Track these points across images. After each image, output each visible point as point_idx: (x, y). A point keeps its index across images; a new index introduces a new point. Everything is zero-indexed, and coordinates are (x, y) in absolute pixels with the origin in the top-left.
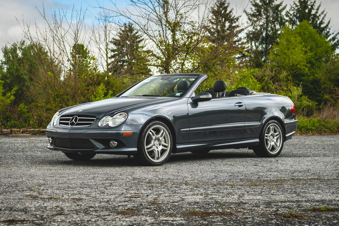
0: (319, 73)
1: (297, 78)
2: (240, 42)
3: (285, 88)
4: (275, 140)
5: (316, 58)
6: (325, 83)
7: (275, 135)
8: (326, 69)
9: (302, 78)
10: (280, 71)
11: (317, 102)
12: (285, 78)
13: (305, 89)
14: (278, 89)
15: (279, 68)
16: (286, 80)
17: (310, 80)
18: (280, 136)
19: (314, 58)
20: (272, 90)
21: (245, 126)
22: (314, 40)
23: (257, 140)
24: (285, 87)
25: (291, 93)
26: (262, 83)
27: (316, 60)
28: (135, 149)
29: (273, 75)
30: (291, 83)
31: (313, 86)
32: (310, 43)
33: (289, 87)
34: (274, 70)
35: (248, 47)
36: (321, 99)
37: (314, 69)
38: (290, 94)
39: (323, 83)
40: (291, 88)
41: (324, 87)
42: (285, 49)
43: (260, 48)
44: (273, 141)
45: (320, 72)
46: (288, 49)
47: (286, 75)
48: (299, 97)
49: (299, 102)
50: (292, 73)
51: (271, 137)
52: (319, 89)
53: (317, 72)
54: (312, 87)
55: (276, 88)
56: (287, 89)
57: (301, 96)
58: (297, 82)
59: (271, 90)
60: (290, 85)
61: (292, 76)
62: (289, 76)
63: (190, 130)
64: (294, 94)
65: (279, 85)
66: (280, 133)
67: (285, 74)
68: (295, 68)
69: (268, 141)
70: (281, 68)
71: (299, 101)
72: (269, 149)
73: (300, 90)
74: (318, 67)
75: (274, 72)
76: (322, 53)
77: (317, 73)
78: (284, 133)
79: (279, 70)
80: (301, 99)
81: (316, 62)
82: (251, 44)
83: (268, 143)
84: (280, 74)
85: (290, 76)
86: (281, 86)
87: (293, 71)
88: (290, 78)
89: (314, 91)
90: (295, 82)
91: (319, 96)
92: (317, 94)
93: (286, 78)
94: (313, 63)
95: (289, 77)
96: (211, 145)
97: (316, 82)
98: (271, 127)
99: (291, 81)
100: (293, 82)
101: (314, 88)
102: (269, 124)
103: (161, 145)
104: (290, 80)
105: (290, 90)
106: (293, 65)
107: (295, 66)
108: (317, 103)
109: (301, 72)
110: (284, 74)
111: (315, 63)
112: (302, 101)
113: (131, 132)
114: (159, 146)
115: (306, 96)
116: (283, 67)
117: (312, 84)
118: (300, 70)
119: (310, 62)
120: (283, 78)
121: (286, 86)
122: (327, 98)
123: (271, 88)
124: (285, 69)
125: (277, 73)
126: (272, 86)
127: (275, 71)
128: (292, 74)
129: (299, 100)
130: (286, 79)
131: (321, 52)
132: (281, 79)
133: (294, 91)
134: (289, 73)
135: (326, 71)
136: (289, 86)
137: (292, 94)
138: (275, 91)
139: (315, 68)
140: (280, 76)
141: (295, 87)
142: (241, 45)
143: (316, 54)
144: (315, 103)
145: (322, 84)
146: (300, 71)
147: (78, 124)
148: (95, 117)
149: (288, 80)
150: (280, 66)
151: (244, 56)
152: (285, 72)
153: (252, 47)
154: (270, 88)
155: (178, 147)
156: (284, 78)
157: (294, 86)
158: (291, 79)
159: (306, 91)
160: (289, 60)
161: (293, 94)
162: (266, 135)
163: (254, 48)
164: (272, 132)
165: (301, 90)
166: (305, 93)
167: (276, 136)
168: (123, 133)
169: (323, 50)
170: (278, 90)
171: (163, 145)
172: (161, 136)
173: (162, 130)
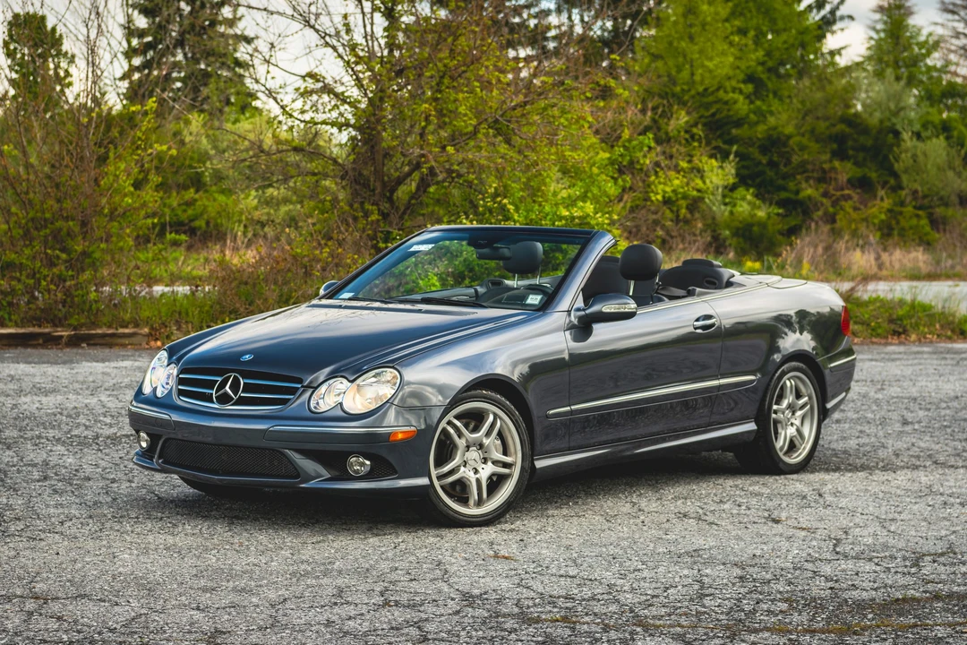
0: (779, 113)
1: (718, 133)
2: (534, 10)
3: (684, 164)
4: (797, 422)
5: (770, 64)
6: (803, 148)
7: (799, 407)
8: (800, 99)
9: (734, 131)
10: (666, 109)
11: (780, 208)
12: (682, 133)
13: (743, 167)
14: (663, 165)
15: (665, 102)
16: (686, 140)
17: (758, 139)
18: (812, 408)
19: (763, 64)
20: (645, 169)
21: (719, 387)
22: (763, 10)
23: (751, 426)
24: (683, 160)
25: (702, 178)
26: (612, 147)
27: (770, 70)
29: (646, 123)
30: (700, 146)
31: (767, 157)
32: (751, 19)
33: (695, 160)
34: (650, 105)
35: (559, 27)
36: (792, 196)
37: (763, 100)
38: (699, 181)
39: (796, 148)
40: (701, 161)
41: (800, 159)
42: (681, 38)
43: (596, 31)
44: (792, 424)
45: (780, 109)
46: (691, 38)
47: (687, 122)
48: (726, 192)
49: (729, 208)
50: (706, 117)
51: (788, 414)
52: (785, 165)
53: (773, 109)
54: (764, 161)
55: (657, 164)
56: (689, 166)
57: (733, 188)
58: (721, 145)
59: (641, 169)
60: (699, 154)
61: (704, 125)
62: (696, 125)
63: (572, 412)
64: (711, 182)
65: (664, 153)
66: (810, 398)
67: (686, 119)
68: (711, 99)
69: (779, 426)
70: (671, 101)
71: (726, 204)
72: (781, 449)
73: (730, 168)
74: (775, 94)
75: (649, 114)
76: (787, 49)
77: (771, 113)
78: (823, 397)
79: (664, 106)
80: (731, 197)
81: (769, 78)
82: (570, 18)
83: (780, 430)
84: (669, 119)
85: (700, 126)
86: (671, 157)
87: (707, 109)
88: (698, 131)
89: (770, 173)
90: (714, 143)
91: (784, 189)
92: (781, 182)
93: (686, 132)
94: (761, 80)
95: (695, 130)
96: (627, 450)
97: (774, 143)
98: (788, 383)
99: (700, 143)
100: (708, 143)
101: (772, 164)
102: (784, 374)
103: (490, 463)
104: (697, 137)
105: (699, 171)
106: (706, 90)
107: (713, 93)
108: (781, 211)
109: (731, 113)
110: (682, 118)
111: (765, 80)
112: (735, 205)
113: (413, 428)
114: (484, 466)
115: (748, 190)
116: (674, 95)
117: (764, 149)
118: (726, 107)
119: (750, 78)
120: (676, 132)
121: (688, 158)
122: (810, 198)
123: (642, 162)
124: (683, 103)
125: (660, 116)
126: (645, 156)
127: (654, 109)
128: (703, 120)
129: (727, 200)
130: (687, 136)
131: (786, 46)
132: (671, 134)
133: (712, 171)
134: (695, 115)
135: (800, 106)
136: (695, 158)
137: (704, 182)
138: (653, 173)
139: (767, 96)
140: (667, 124)
141: (713, 161)
142: (535, 17)
143: (768, 54)
144: (776, 211)
145: (793, 150)
146: (729, 110)
147: (241, 401)
148: (300, 381)
149: (693, 137)
150: (667, 93)
151: (545, 53)
152: (683, 113)
153: (572, 27)
154: (638, 162)
155: (540, 464)
156: (679, 132)
157: (711, 156)
158: (702, 135)
159: (745, 172)
160: (693, 74)
161: (708, 181)
162: (775, 407)
163: (578, 30)
164: (790, 399)
165: (733, 171)
166: (743, 179)
167: (802, 407)
168: (389, 434)
169: (791, 41)
170: (662, 169)
171: (495, 463)
172: (488, 434)
173: (491, 418)
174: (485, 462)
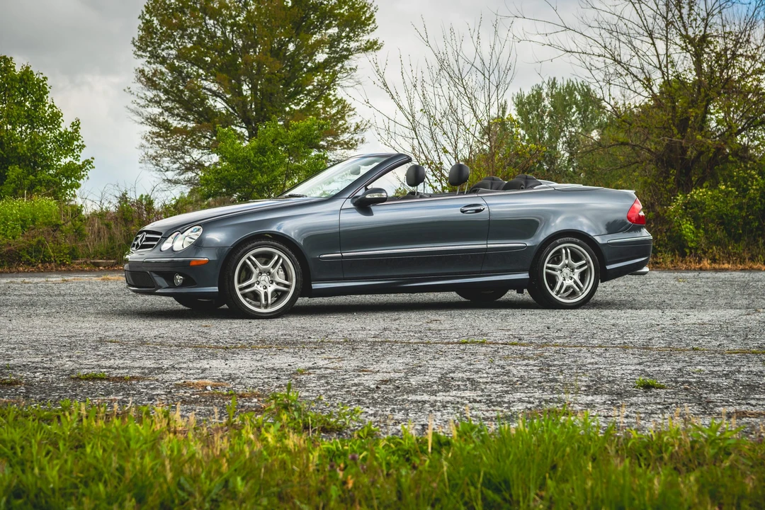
4: (576, 277)
7: (576, 267)
18: (589, 268)
21: (487, 249)
23: (525, 276)
28: (215, 289)
44: (571, 278)
51: (566, 270)
63: (344, 257)
66: (587, 262)
69: (555, 278)
72: (556, 294)
78: (600, 262)
83: (556, 281)
98: (563, 250)
102: (559, 244)
103: (274, 283)
113: (206, 259)
147: (142, 247)
148: (161, 234)
155: (316, 286)
162: (550, 265)
164: (565, 261)
167: (579, 267)
168: (190, 261)
171: (278, 284)
172: (274, 267)
173: (276, 258)
174: (272, 283)
